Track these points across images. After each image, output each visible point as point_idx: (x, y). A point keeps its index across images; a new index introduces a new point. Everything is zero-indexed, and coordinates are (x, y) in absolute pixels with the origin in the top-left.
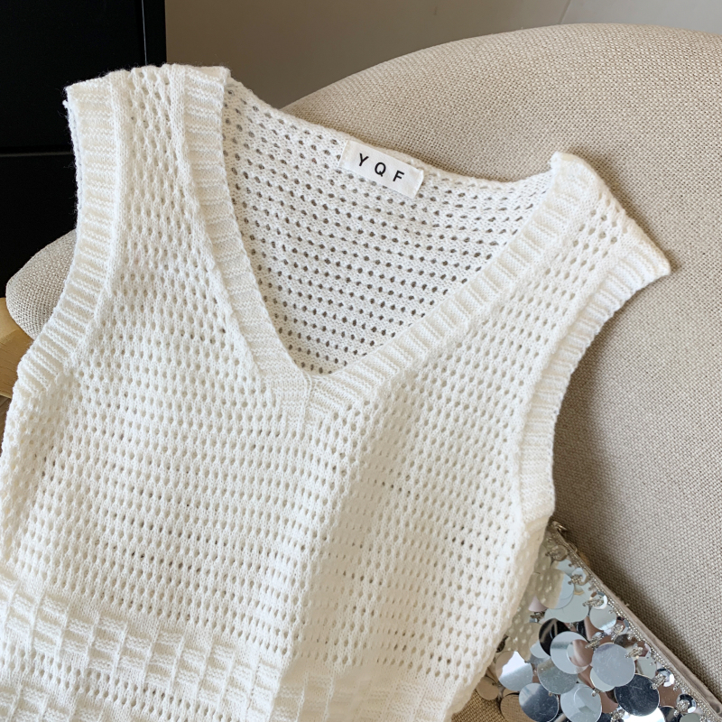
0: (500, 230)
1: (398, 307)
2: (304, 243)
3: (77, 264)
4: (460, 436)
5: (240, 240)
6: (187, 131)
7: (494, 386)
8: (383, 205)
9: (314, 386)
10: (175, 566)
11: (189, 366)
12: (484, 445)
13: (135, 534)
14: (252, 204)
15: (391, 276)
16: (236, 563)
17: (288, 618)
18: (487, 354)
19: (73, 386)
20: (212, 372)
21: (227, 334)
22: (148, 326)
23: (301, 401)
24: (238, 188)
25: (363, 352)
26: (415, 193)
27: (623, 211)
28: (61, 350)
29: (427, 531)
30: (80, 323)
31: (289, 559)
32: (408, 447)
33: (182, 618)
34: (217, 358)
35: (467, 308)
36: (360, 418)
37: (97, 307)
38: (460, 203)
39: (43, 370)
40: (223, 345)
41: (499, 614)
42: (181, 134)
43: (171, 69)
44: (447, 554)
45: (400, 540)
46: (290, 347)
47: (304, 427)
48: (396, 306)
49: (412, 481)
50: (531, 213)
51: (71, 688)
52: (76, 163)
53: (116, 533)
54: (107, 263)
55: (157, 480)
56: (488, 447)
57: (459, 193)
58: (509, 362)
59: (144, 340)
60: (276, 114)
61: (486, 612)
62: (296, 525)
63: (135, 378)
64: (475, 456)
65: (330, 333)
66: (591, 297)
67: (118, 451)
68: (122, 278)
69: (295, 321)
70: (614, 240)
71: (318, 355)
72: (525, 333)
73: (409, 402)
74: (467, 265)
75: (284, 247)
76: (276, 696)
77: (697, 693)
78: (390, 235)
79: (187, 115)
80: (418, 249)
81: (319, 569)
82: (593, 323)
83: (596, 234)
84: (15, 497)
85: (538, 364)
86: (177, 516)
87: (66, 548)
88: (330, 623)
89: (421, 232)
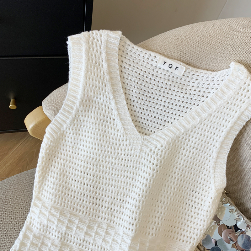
0: (211, 88)
2: (143, 91)
3: (68, 96)
4: (194, 159)
5: (122, 89)
6: (107, 52)
7: (207, 142)
8: (170, 78)
9: (144, 140)
10: (95, 199)
11: (102, 131)
12: (202, 163)
13: (82, 187)
14: (126, 77)
15: (172, 103)
16: (116, 199)
17: (134, 219)
18: (205, 131)
19: (63, 137)
20: (110, 133)
21: (115, 121)
22: (90, 117)
23: (139, 144)
24: (122, 72)
25: (161, 129)
26: (182, 74)
28: (61, 124)
29: (181, 191)
30: (68, 116)
31: (134, 199)
32: (176, 162)
33: (97, 217)
34: (112, 129)
35: (199, 115)
36: (160, 151)
37: (74, 111)
38: (197, 78)
39: (54, 131)
40: (114, 124)
42: (105, 53)
43: (103, 31)
44: (187, 200)
45: (172, 194)
46: (136, 126)
47: (140, 153)
48: (173, 113)
49: (176, 174)
50: (223, 83)
51: (59, 239)
52: (70, 62)
53: (76, 187)
54: (78, 96)
55: (90, 169)
56: (203, 163)
57: (197, 75)
58: (213, 134)
59: (88, 122)
60: (136, 47)
61: (201, 220)
62: (137, 187)
63: (84, 134)
64: (199, 166)
65: (150, 121)
66: (243, 112)
67: (77, 159)
68: (83, 101)
69: (138, 117)
71: (145, 129)
72: (219, 124)
73: (177, 146)
74: (199, 100)
75: (136, 92)
76: (129, 246)
78: (172, 89)
79: (107, 47)
80: (182, 94)
81: (144, 203)
82: (243, 122)
83: (246, 91)
84: (42, 173)
85: (223, 135)
86: (96, 182)
87: (59, 191)
88: (147, 221)
89: (183, 88)
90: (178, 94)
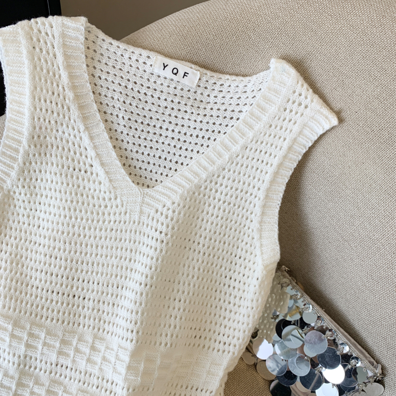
0: (243, 104)
1: (190, 149)
2: (135, 115)
3: (7, 131)
4: (227, 220)
5: (98, 114)
6: (65, 54)
7: (244, 192)
8: (178, 92)
9: (144, 195)
10: (71, 296)
11: (73, 186)
12: (240, 224)
13: (48, 280)
14: (104, 94)
15: (184, 132)
16: (105, 294)
17: (133, 322)
18: (240, 173)
19: (10, 200)
20: (87, 189)
21: (94, 167)
22: (49, 164)
23: (137, 204)
24: (96, 85)
25: (171, 175)
26: (196, 85)
27: (311, 90)
29: (210, 272)
30: (11, 164)
31: (133, 291)
32: (198, 227)
33: (76, 325)
34: (89, 181)
35: (227, 148)
36: (170, 212)
38: (221, 89)
40: (92, 174)
41: (251, 317)
42: (61, 56)
43: (53, 19)
44: (222, 285)
45: (195, 278)
46: (130, 174)
47: (140, 218)
48: (188, 149)
49: (201, 245)
50: (260, 93)
51: (16, 365)
52: (4, 74)
53: (38, 280)
54: (24, 130)
55: (59, 250)
56: (242, 225)
57: (220, 84)
58: (251, 178)
59: (48, 172)
60: (115, 43)
61: (244, 316)
62: (137, 272)
63: (44, 194)
64: (235, 231)
65: (152, 165)
66: (295, 140)
67: (37, 234)
68: (33, 138)
69: (132, 159)
70: (306, 107)
71: (146, 178)
72: (260, 161)
73: (197, 202)
74: (226, 124)
75: (123, 117)
76: (127, 365)
77: (361, 356)
78: (183, 109)
79: (64, 45)
80: (199, 116)
81: (150, 295)
82: (297, 154)
83: (296, 104)
85: (268, 178)
86: (71, 269)
87: (10, 289)
88: (157, 324)
89: (200, 107)
90: (193, 118)
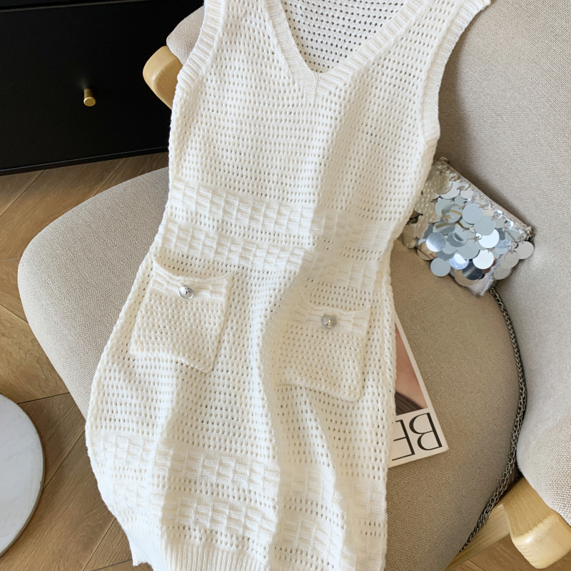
1: (358, 36)
3: (206, 19)
4: (392, 102)
5: (280, 4)
7: (408, 74)
9: (319, 79)
10: (258, 172)
11: (258, 72)
12: (404, 107)
13: (238, 158)
15: (354, 20)
16: (287, 170)
17: (314, 187)
18: (404, 56)
19: (203, 87)
20: (269, 75)
21: (275, 54)
22: (238, 52)
23: (312, 87)
25: (342, 61)
28: (198, 66)
29: (377, 152)
30: (207, 50)
31: (312, 163)
32: (366, 108)
33: (263, 196)
34: (271, 68)
35: (393, 32)
36: (343, 92)
37: (215, 42)
39: (190, 77)
40: (273, 60)
44: (387, 164)
45: (364, 155)
46: (306, 61)
47: (315, 100)
49: (369, 127)
53: (229, 158)
54: (220, 18)
55: (246, 132)
56: (406, 107)
58: (414, 60)
59: (236, 60)
61: (408, 187)
62: (315, 147)
63: (232, 81)
64: (400, 112)
65: (325, 52)
66: (453, 21)
67: (226, 120)
68: (227, 26)
69: (308, 47)
71: (319, 64)
72: (422, 43)
73: (366, 84)
74: (391, 10)
75: (301, 7)
76: (312, 220)
80: (367, 4)
81: (327, 165)
84: (179, 144)
85: (429, 59)
86: (257, 149)
87: (206, 166)
88: (333, 192)
90: (362, 6)
